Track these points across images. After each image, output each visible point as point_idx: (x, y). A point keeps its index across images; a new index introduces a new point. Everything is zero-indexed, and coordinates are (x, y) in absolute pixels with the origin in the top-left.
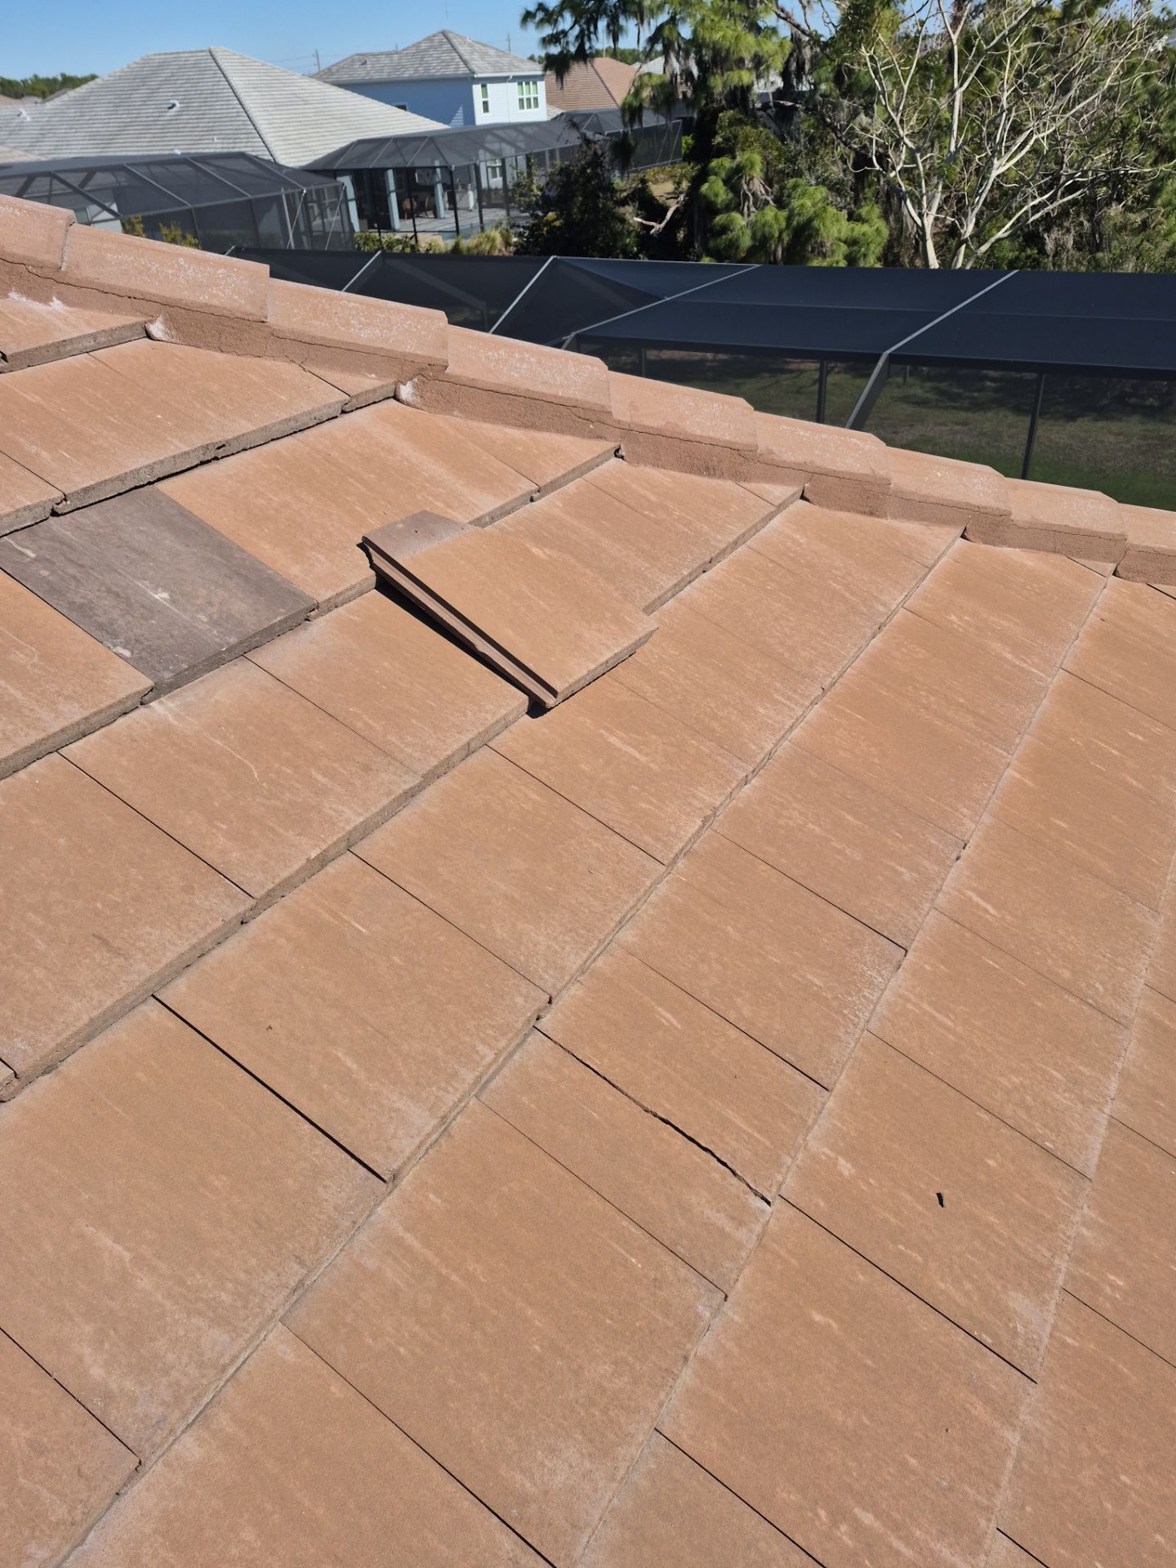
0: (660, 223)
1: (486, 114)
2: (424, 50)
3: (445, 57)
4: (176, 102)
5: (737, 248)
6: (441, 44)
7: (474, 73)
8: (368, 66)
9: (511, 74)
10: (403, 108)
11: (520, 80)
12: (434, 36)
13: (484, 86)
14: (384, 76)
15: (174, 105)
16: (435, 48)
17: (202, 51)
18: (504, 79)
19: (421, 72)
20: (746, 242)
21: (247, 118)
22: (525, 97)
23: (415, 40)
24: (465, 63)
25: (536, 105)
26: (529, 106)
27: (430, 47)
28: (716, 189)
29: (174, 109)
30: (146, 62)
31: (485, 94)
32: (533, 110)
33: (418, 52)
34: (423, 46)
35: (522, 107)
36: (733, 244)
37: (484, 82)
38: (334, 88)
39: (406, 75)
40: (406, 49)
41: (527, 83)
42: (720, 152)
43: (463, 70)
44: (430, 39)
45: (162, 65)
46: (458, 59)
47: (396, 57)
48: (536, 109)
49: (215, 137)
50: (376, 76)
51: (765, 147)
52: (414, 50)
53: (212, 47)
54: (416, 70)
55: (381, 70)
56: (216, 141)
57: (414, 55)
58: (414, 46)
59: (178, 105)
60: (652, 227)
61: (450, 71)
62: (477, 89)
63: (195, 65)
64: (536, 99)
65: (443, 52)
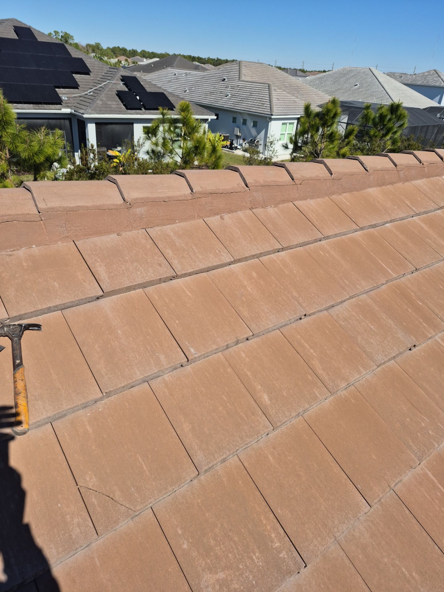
2: (426, 75)
3: (435, 79)
6: (433, 74)
8: (403, 78)
12: (431, 71)
15: (357, 85)
16: (431, 75)
17: (366, 68)
19: (425, 83)
21: (386, 93)
23: (423, 72)
27: (429, 75)
29: (357, 86)
30: (345, 69)
33: (423, 75)
34: (426, 74)
38: (404, 86)
39: (419, 83)
40: (419, 74)
44: (429, 72)
45: (351, 71)
46: (441, 80)
47: (414, 76)
49: (374, 98)
52: (422, 75)
53: (370, 67)
54: (423, 82)
55: (408, 80)
56: (374, 99)
57: (422, 76)
58: (422, 73)
61: (437, 84)
63: (364, 72)
65: (435, 77)
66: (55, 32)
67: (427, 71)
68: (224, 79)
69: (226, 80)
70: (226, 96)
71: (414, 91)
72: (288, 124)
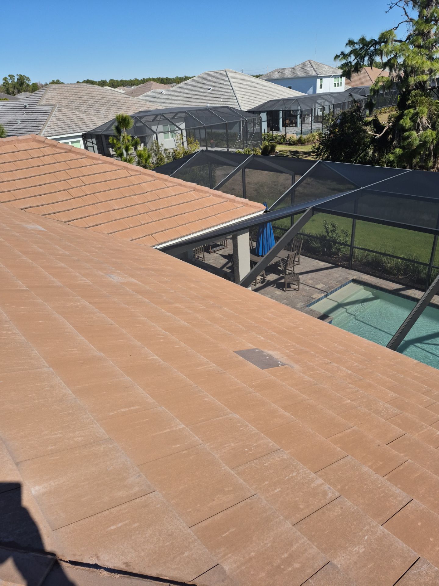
0: (380, 134)
1: (321, 89)
2: (301, 67)
3: (308, 69)
4: (211, 88)
5: (412, 145)
6: (307, 65)
7: (318, 75)
8: (280, 73)
9: (332, 75)
10: (290, 88)
11: (335, 77)
13: (321, 79)
14: (285, 76)
15: (210, 89)
16: (305, 66)
17: (222, 71)
18: (330, 77)
19: (299, 75)
20: (417, 143)
21: (233, 93)
22: (337, 82)
23: (298, 64)
24: (315, 71)
25: (341, 85)
26: (338, 86)
27: (303, 66)
28: (407, 122)
30: (204, 74)
31: (321, 82)
32: (339, 87)
33: (299, 68)
34: (301, 66)
35: (335, 86)
36: (411, 144)
37: (321, 78)
38: (266, 82)
39: (293, 76)
40: (295, 67)
41: (339, 78)
42: (409, 107)
43: (314, 74)
44: (304, 63)
45: (209, 75)
46: (313, 70)
47: (291, 70)
48: (341, 87)
49: (222, 100)
50: (282, 77)
51: (430, 105)
53: (226, 69)
54: (297, 74)
55: (285, 74)
57: (297, 69)
58: (297, 66)
59: (211, 89)
60: (376, 136)
61: (309, 75)
62: (318, 81)
63: (220, 75)
64: (341, 83)
65: (308, 68)
66: (9, 76)
67: (302, 62)
68: (26, 106)
69: (27, 107)
70: (17, 124)
71: (278, 85)
72: (70, 143)
